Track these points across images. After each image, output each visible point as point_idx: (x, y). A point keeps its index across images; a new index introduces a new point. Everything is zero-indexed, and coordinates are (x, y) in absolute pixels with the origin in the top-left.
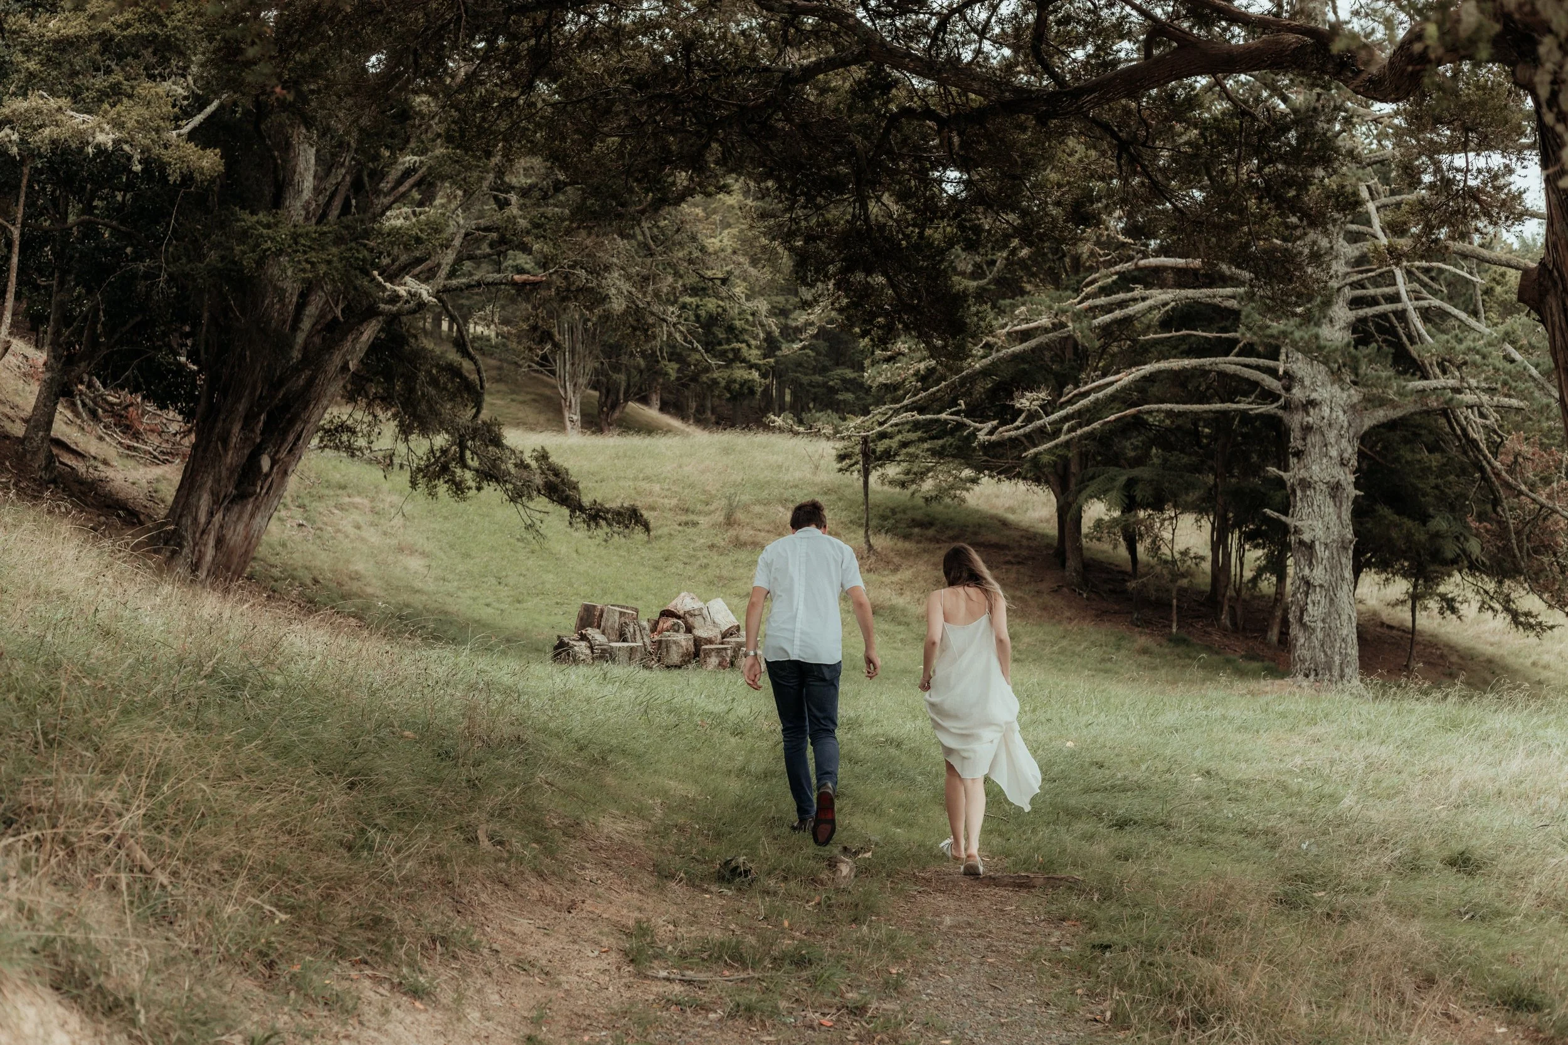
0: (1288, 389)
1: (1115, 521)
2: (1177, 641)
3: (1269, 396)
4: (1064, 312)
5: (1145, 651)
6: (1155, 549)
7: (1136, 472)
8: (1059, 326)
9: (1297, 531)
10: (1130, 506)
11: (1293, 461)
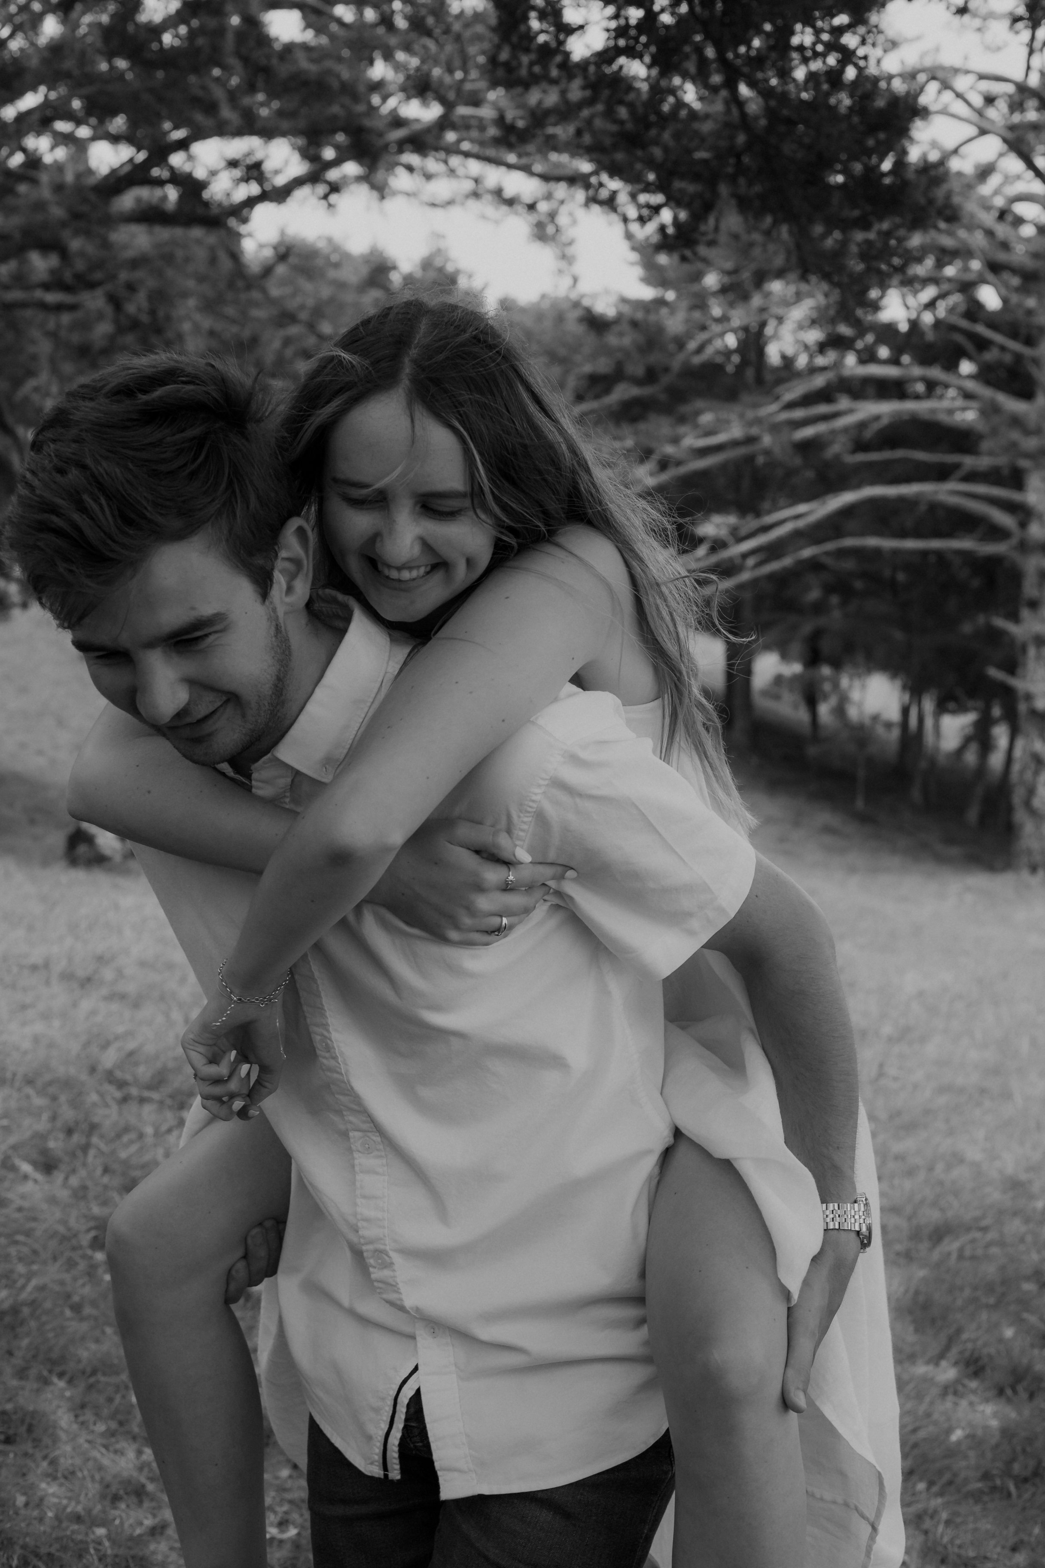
0: (1023, 525)
1: (795, 678)
2: (864, 819)
3: (997, 533)
4: (758, 421)
5: (828, 830)
6: (840, 711)
7: (822, 621)
8: (750, 440)
9: (1029, 697)
10: (813, 659)
11: (1025, 613)
